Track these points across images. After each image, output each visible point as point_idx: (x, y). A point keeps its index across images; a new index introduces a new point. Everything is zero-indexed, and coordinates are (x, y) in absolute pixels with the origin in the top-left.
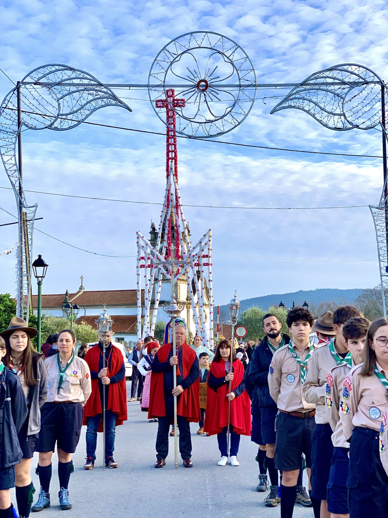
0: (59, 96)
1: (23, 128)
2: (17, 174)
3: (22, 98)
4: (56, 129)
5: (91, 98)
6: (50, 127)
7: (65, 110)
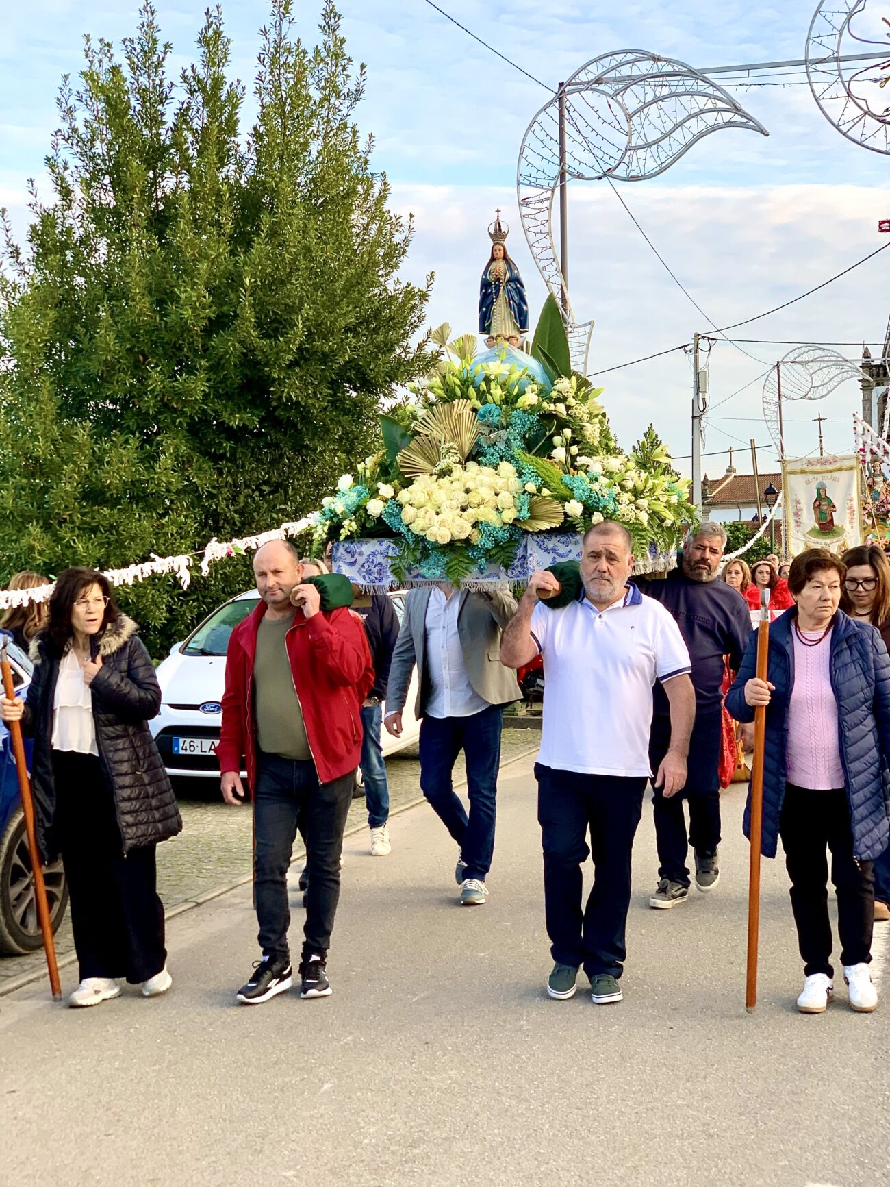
0: (812, 371)
1: (783, 399)
2: (779, 436)
3: (781, 374)
4: (810, 398)
5: (838, 371)
6: (804, 397)
7: (817, 383)
